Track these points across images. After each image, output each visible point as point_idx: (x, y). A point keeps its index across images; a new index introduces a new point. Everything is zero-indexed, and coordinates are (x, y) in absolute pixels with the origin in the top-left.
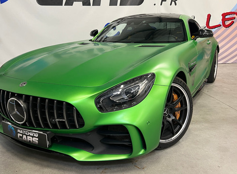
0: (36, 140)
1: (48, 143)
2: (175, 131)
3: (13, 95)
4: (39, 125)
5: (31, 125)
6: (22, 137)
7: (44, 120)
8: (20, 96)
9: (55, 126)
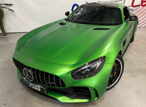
0: (39, 90)
1: (46, 92)
2: (113, 81)
3: (26, 66)
4: (40, 83)
5: (36, 82)
6: (32, 87)
7: (43, 81)
8: (29, 68)
9: (49, 85)
